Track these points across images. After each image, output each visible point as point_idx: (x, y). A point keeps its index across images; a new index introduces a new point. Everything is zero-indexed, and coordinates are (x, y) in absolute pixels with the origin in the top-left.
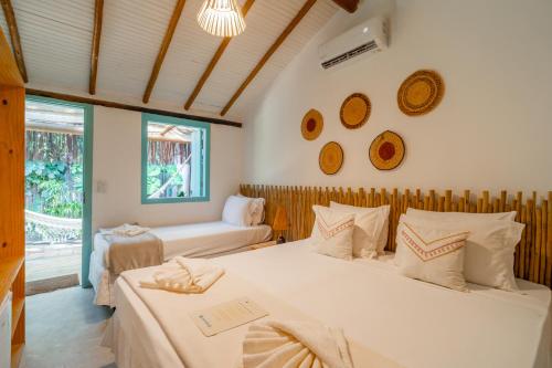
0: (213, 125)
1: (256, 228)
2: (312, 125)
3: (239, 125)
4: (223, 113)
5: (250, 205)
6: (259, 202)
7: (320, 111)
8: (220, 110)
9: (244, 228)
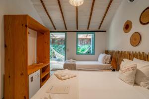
0: (96, 33)
1: (106, 64)
2: (127, 27)
3: (105, 31)
4: (99, 29)
5: (105, 57)
6: (109, 56)
7: (131, 21)
8: (98, 28)
9: (102, 64)
